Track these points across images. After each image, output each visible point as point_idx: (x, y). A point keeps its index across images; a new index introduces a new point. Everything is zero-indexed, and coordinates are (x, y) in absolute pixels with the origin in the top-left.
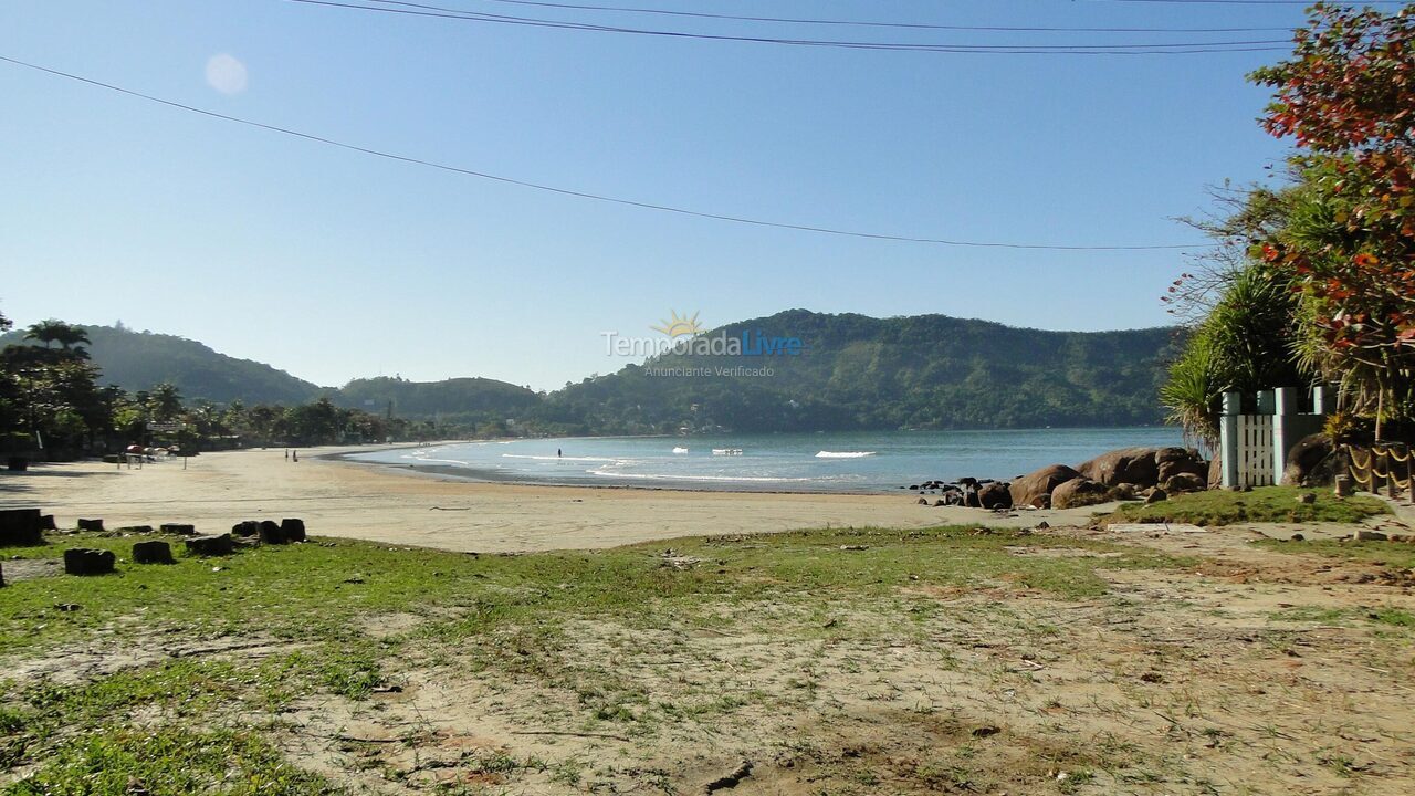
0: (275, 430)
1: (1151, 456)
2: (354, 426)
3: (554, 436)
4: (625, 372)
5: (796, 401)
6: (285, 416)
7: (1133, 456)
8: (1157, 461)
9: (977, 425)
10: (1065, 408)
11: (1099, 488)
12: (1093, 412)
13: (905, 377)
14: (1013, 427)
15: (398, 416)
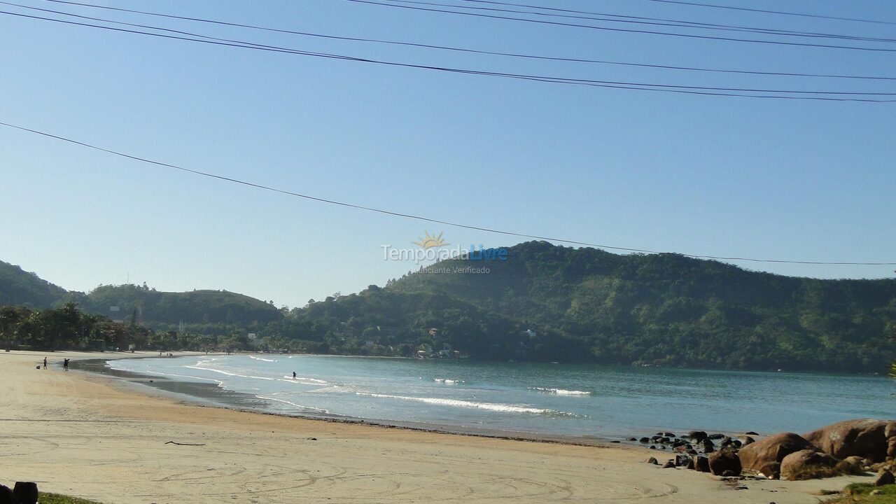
0: (20, 332)
1: (881, 428)
2: (98, 334)
3: (294, 352)
4: (367, 294)
5: (533, 331)
6: (31, 319)
7: (863, 427)
8: (886, 434)
9: (709, 364)
10: (796, 352)
11: (829, 461)
12: (823, 358)
13: (642, 313)
14: (745, 368)
15: (142, 324)
